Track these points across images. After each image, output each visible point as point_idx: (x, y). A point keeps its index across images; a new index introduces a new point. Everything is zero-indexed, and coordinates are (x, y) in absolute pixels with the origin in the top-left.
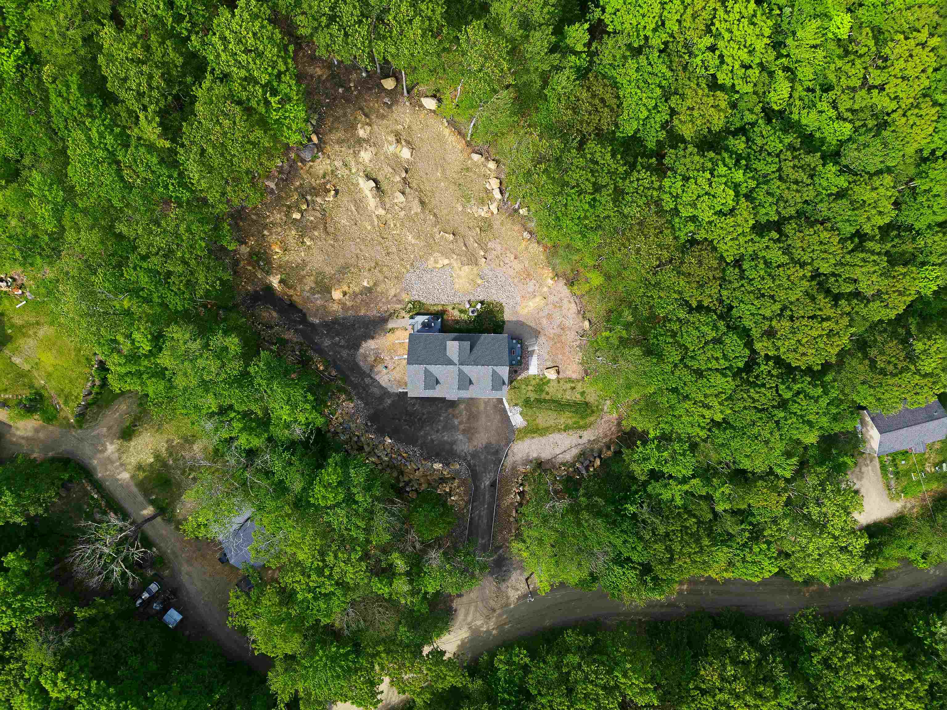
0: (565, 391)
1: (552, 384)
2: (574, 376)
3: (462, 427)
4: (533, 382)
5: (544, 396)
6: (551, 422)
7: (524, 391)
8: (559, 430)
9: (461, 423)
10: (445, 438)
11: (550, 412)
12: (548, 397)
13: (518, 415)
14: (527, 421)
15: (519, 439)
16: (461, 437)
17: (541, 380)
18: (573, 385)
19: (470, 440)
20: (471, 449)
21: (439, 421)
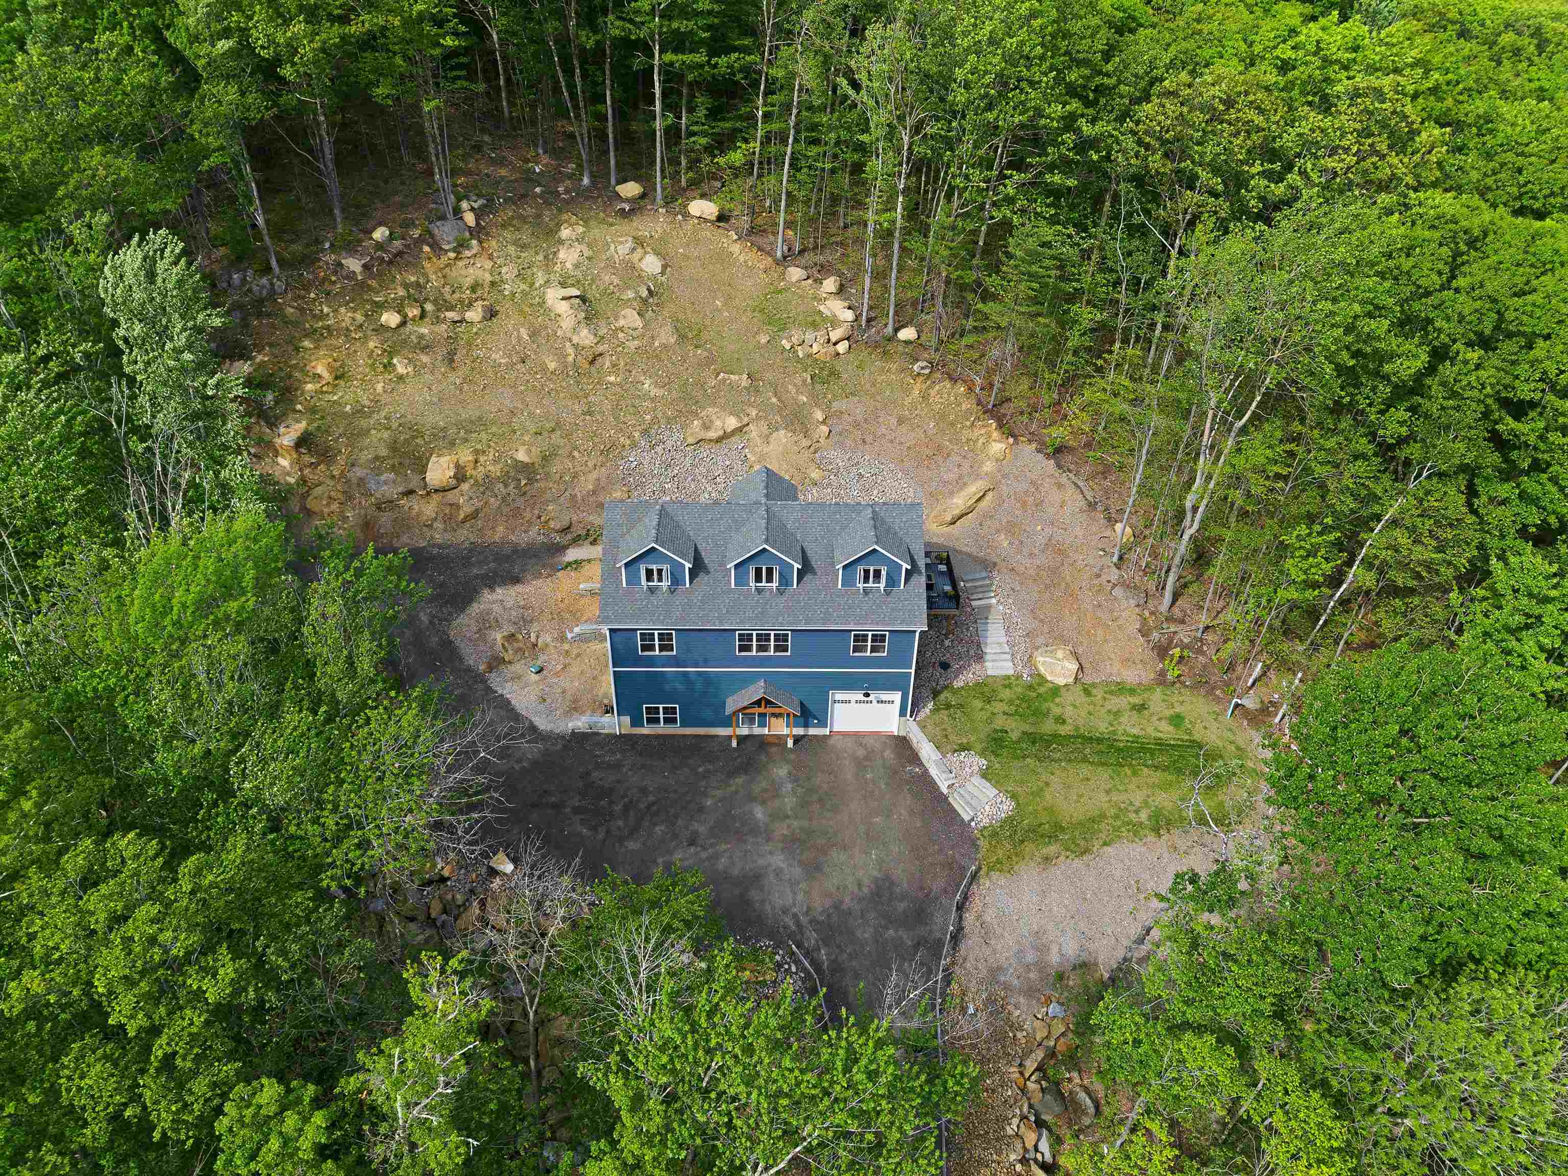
2: (1131, 676)
5: (1048, 727)
11: (1085, 770)
13: (977, 780)
14: (1014, 797)
15: (997, 866)
17: (1031, 687)
18: (1136, 700)
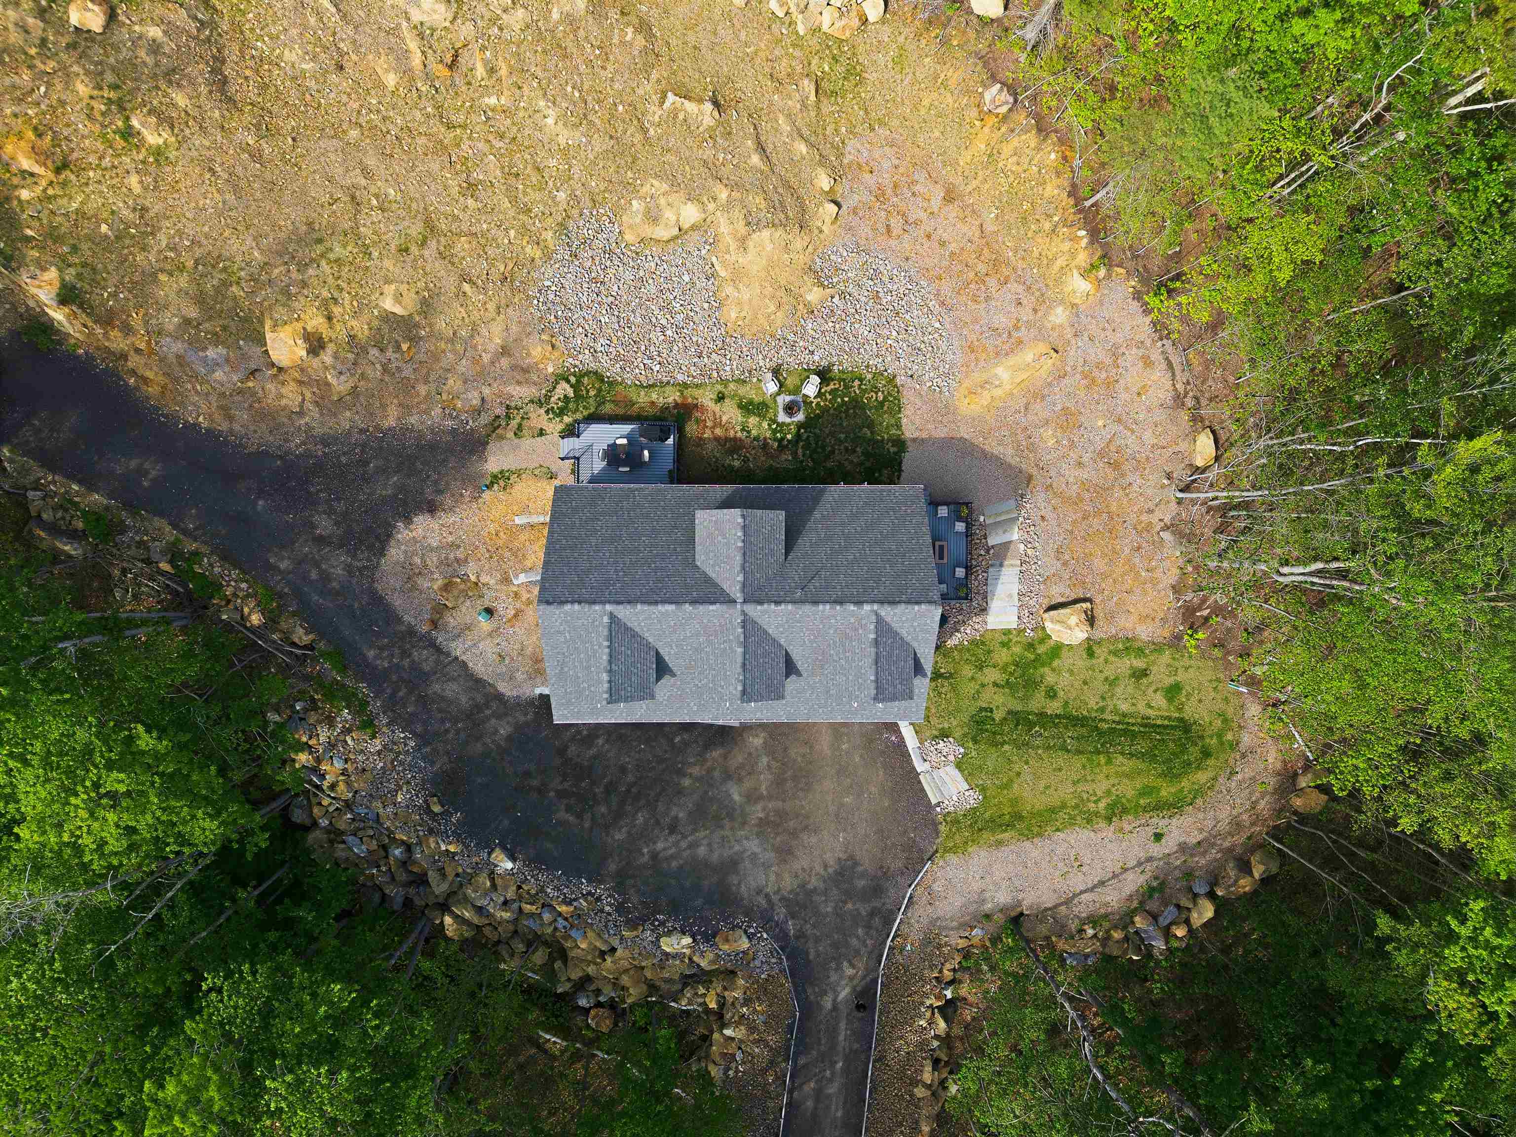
0: (1112, 683)
1: (1065, 661)
2: (1145, 632)
3: (757, 812)
4: (1003, 656)
5: (1038, 702)
6: (1065, 792)
7: (971, 688)
8: (1090, 819)
9: (752, 797)
10: (702, 851)
11: (1060, 759)
12: (1054, 707)
13: (952, 771)
14: (983, 789)
15: (953, 850)
16: (753, 846)
17: (1031, 646)
18: (1140, 664)
19: (785, 853)
20: (788, 883)
21: (680, 792)
